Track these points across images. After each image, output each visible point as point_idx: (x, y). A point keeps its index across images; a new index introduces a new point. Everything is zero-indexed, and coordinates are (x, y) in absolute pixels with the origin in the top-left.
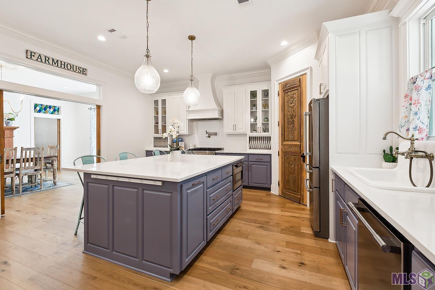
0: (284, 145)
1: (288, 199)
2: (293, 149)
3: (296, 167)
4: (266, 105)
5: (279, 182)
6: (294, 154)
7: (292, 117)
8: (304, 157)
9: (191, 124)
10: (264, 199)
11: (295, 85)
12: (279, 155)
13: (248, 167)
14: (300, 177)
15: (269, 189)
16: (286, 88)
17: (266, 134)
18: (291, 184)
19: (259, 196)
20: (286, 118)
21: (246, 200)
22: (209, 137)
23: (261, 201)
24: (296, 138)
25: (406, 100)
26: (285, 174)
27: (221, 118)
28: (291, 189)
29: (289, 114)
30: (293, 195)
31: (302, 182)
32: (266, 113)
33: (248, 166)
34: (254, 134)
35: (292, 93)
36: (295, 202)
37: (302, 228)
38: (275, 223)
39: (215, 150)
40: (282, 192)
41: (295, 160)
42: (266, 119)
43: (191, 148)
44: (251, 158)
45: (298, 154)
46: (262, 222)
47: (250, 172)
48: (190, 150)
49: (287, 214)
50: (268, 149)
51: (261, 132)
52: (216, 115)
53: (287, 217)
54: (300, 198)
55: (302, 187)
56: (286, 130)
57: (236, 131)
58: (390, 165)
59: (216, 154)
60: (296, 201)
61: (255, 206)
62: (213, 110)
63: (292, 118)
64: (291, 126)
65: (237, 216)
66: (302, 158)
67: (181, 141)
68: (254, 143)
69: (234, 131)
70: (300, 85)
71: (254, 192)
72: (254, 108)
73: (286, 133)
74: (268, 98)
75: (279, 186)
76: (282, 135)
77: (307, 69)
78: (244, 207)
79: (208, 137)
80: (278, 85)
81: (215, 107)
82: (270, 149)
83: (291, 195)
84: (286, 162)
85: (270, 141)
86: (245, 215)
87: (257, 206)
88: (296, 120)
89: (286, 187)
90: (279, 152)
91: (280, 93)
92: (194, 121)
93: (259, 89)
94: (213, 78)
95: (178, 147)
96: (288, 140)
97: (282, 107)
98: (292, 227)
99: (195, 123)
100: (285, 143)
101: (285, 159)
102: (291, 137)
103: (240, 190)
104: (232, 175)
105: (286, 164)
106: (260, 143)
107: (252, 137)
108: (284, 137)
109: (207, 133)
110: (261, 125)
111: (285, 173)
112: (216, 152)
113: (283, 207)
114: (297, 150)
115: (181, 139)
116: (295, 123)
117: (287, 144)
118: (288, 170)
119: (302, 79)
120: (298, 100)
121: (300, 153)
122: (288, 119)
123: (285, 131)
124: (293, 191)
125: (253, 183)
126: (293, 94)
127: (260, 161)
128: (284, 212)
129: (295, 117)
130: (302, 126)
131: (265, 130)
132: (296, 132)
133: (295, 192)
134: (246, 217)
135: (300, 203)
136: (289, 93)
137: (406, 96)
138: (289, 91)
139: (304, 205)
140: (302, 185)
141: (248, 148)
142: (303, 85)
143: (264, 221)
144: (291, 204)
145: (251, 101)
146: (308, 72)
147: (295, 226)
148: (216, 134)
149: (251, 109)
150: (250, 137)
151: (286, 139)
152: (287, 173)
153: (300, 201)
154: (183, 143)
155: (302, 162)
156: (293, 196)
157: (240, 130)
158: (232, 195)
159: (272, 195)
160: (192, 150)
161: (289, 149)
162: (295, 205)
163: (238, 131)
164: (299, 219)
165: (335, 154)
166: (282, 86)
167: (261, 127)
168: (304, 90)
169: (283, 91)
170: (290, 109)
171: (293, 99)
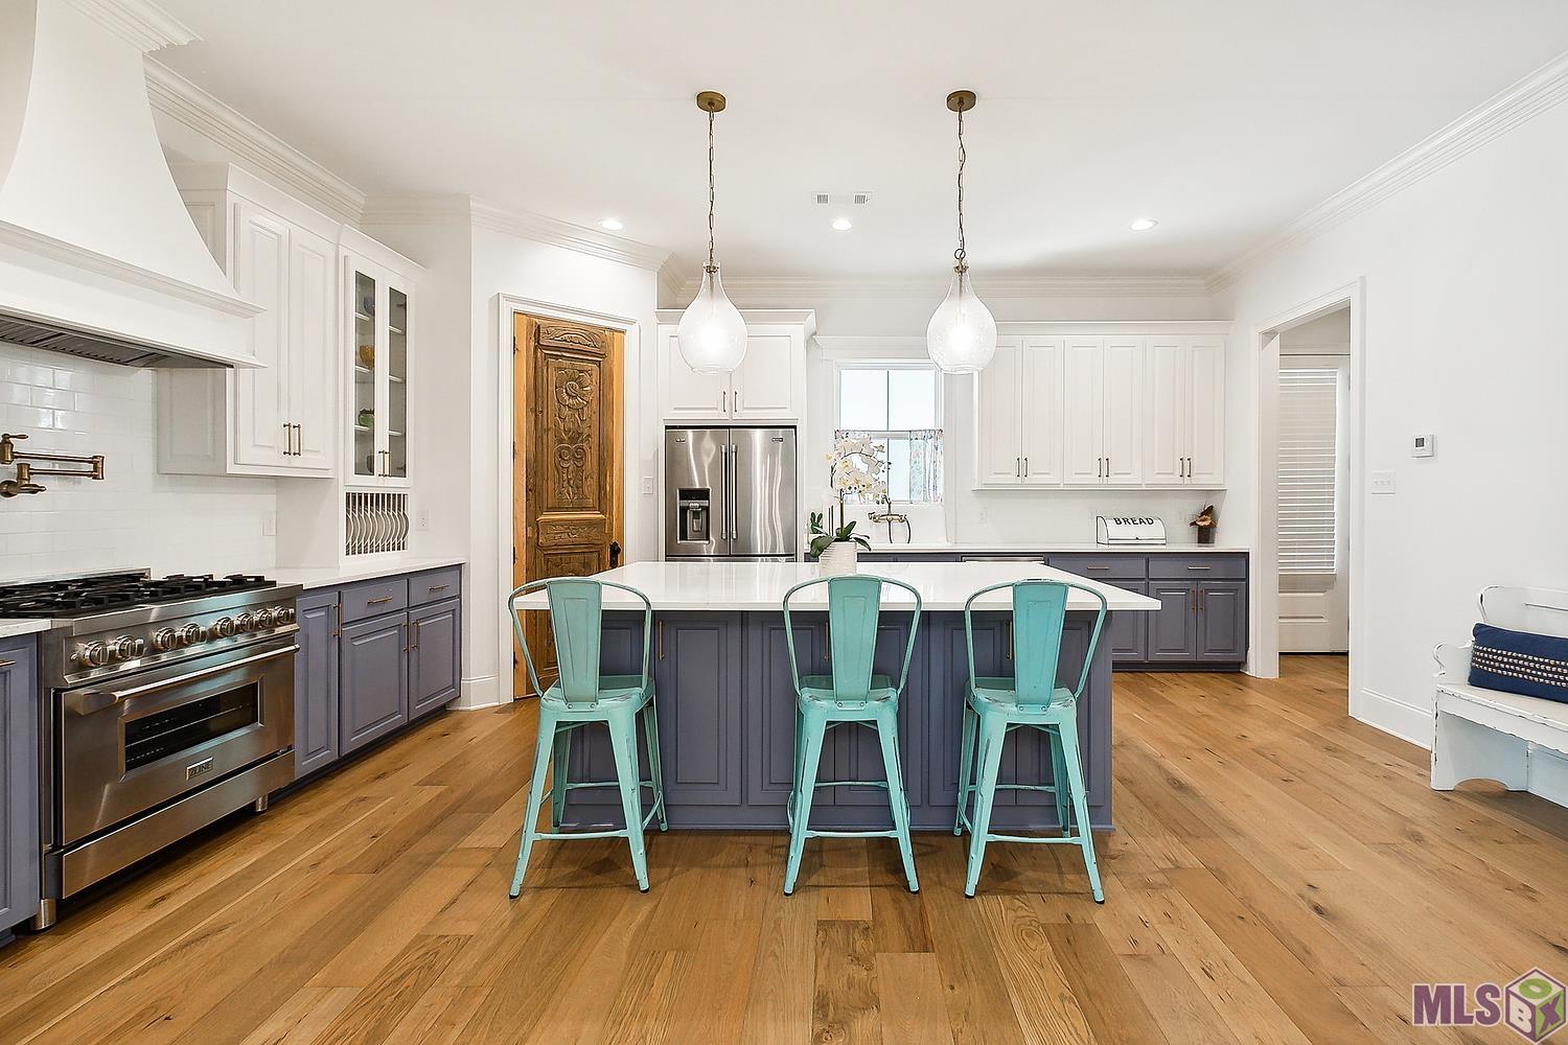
5: (514, 654)
7: (576, 437)
12: (514, 562)
13: (406, 636)
20: (550, 438)
24: (590, 502)
29: (563, 426)
33: (408, 629)
41: (587, 565)
47: (413, 656)
56: (548, 475)
57: (296, 461)
63: (574, 440)
64: (570, 465)
73: (549, 483)
75: (514, 667)
76: (529, 489)
80: (511, 315)
88: (590, 448)
90: (514, 548)
91: (522, 347)
96: (557, 508)
100: (539, 516)
101: (545, 569)
107: (354, 497)
108: (539, 499)
114: (596, 534)
116: (588, 457)
119: (609, 339)
120: (599, 392)
121: (604, 542)
122: (561, 441)
123: (543, 478)
125: (420, 702)
126: (581, 371)
127: (438, 595)
129: (585, 441)
132: (591, 485)
136: (564, 363)
138: (564, 354)
141: (343, 549)
142: (613, 358)
148: (96, 467)
150: (348, 496)
151: (548, 505)
169: (538, 346)
170: (566, 411)
171: (580, 384)
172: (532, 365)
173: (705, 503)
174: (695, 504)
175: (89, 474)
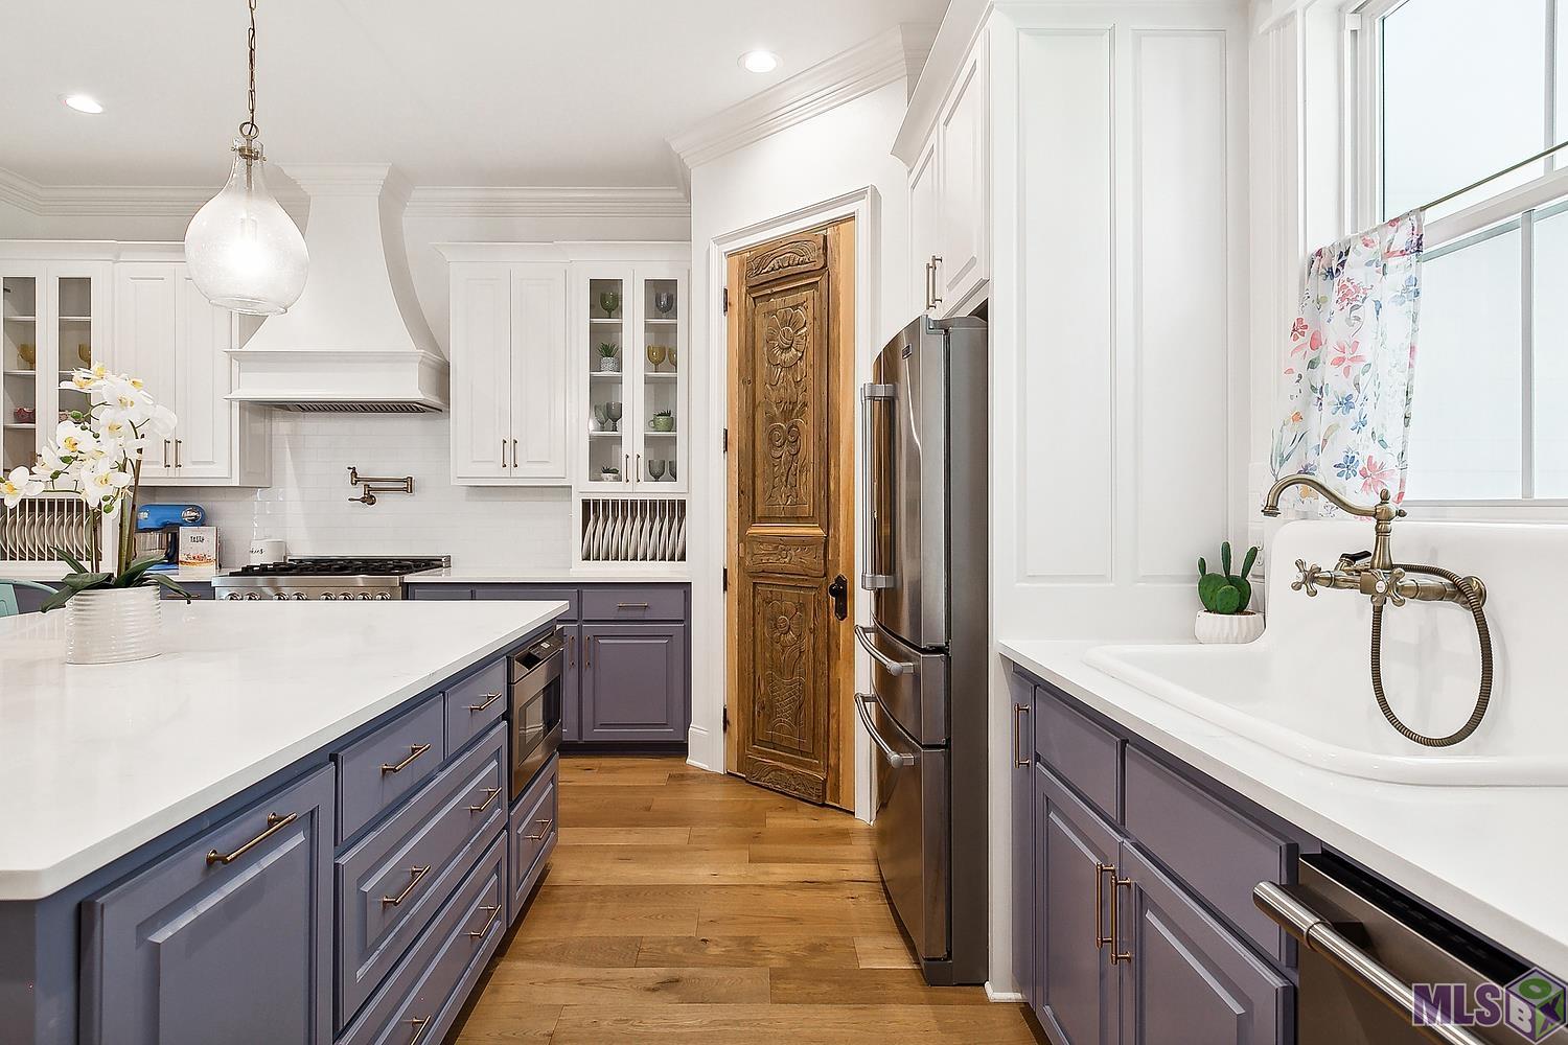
0: (754, 538)
1: (768, 788)
2: (791, 560)
3: (807, 642)
4: (662, 354)
5: (725, 710)
6: (796, 579)
7: (791, 410)
8: (841, 593)
9: (259, 426)
10: (663, 801)
11: (803, 263)
12: (725, 589)
13: (576, 650)
14: (822, 685)
15: (680, 749)
16: (763, 278)
17: (662, 490)
18: (784, 719)
19: (635, 789)
20: (760, 417)
21: (577, 821)
22: (369, 499)
23: (644, 816)
24: (807, 509)
25: (1297, 344)
26: (754, 672)
27: (434, 400)
28: (784, 743)
29: (774, 396)
30: (792, 768)
31: (833, 710)
32: (661, 389)
33: (580, 644)
34: (607, 489)
35: (790, 299)
36: (803, 800)
37: (864, 945)
38: (733, 939)
39: (401, 567)
40: (743, 762)
41: (801, 607)
42: (664, 418)
43: (256, 561)
44: (594, 606)
45: (814, 582)
46: (669, 950)
47: (587, 674)
48: (248, 571)
49: (781, 872)
50: (672, 559)
51: (642, 478)
52: (411, 388)
53: (782, 894)
54: (826, 780)
55: (833, 732)
56: (759, 471)
57: (515, 473)
58: (1231, 627)
59: (408, 592)
60: (806, 797)
61: (626, 855)
62: (392, 358)
63: (787, 415)
64: (783, 453)
65: (534, 935)
66: (832, 599)
67: (195, 522)
68: (609, 532)
69: (505, 472)
70: (825, 266)
71: (612, 770)
72: (608, 362)
73: (759, 482)
74: (673, 321)
75: (725, 729)
76: (741, 492)
77: (858, 195)
78: (566, 872)
79: (363, 500)
80: (725, 261)
81: (406, 343)
82: (683, 558)
83: (781, 769)
84: (759, 618)
85: (681, 519)
86: (578, 918)
87: (634, 849)
88: (807, 425)
89: (759, 736)
90: (725, 571)
91: (734, 298)
92: (280, 412)
93: (634, 274)
94: (395, 193)
95: (134, 564)
96: (768, 519)
97: (743, 364)
98: (815, 949)
99: (282, 426)
100: (756, 530)
101: (754, 604)
102: (782, 502)
103: (548, 785)
104: (507, 716)
105: (759, 628)
106: (633, 533)
107: (596, 503)
108: (750, 504)
109: (355, 478)
110: (640, 448)
111: (754, 667)
112: (409, 578)
113: (756, 838)
114: (811, 560)
115: (195, 508)
116: (803, 439)
117: (764, 535)
118: (768, 655)
120: (818, 332)
121: (825, 575)
122: (772, 419)
123: (754, 475)
124: (792, 751)
125: (603, 726)
126: (795, 307)
127: (638, 615)
128: (763, 867)
129: (801, 413)
130: (832, 453)
131: (657, 470)
132: (807, 482)
133: (802, 753)
134: (581, 931)
135: (824, 805)
136: (776, 302)
137: (1298, 329)
138: (775, 290)
139: (841, 809)
140: (833, 723)
141: (578, 554)
142: (839, 268)
143: (679, 942)
144: (786, 814)
145: (594, 330)
146: (862, 208)
147: (831, 939)
148: (407, 486)
149: (595, 365)
150: (586, 504)
151: (758, 514)
152: (765, 668)
153: (826, 795)
154: (209, 534)
155: (833, 617)
156: (792, 774)
157: (536, 467)
158: (506, 827)
159: (694, 777)
160: (263, 570)
161: (772, 559)
162: (803, 819)
163: (529, 472)
164: (835, 894)
165: (1018, 581)
166: (741, 264)
167: (642, 456)
168: (842, 289)
169: (750, 290)
170: (778, 374)
171: (794, 326)
172: (744, 319)
175: (405, 490)
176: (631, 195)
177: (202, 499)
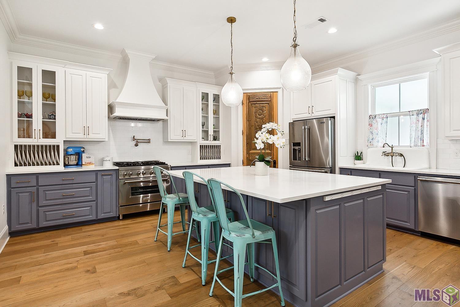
11: (265, 99)
12: (243, 164)
16: (253, 100)
22: (136, 145)
29: (257, 124)
32: (216, 119)
34: (205, 143)
35: (261, 105)
50: (218, 159)
51: (213, 140)
57: (185, 138)
69: (182, 138)
70: (271, 100)
72: (206, 112)
74: (218, 104)
76: (247, 143)
77: (280, 88)
80: (242, 94)
85: (220, 150)
90: (243, 160)
91: (245, 103)
93: (211, 92)
108: (250, 146)
109: (134, 139)
115: (83, 147)
119: (273, 95)
120: (269, 113)
122: (256, 129)
123: (251, 140)
126: (263, 107)
131: (215, 138)
136: (257, 105)
137: (370, 125)
141: (199, 158)
142: (274, 101)
146: (280, 91)
150: (201, 146)
157: (189, 137)
167: (213, 135)
168: (274, 105)
169: (249, 102)
170: (258, 120)
171: (262, 111)
172: (248, 107)
173: (299, 147)
174: (297, 148)
175: (148, 142)
176: (201, 71)
177: (83, 145)
